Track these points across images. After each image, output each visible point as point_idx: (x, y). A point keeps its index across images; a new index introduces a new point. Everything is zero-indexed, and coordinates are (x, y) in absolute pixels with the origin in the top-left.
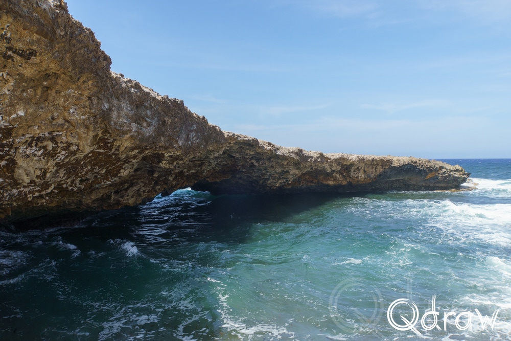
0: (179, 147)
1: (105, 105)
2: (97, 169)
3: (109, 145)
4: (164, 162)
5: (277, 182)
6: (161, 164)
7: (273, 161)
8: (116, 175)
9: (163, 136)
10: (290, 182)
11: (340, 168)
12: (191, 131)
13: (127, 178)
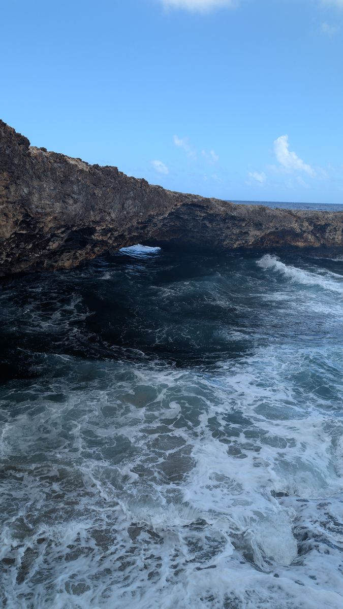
0: (112, 220)
1: (25, 190)
2: (22, 245)
3: (32, 226)
4: (96, 234)
5: (235, 243)
6: (93, 236)
7: (228, 223)
8: (44, 248)
9: (93, 211)
10: (250, 243)
11: (313, 228)
12: (127, 199)
13: (58, 249)
